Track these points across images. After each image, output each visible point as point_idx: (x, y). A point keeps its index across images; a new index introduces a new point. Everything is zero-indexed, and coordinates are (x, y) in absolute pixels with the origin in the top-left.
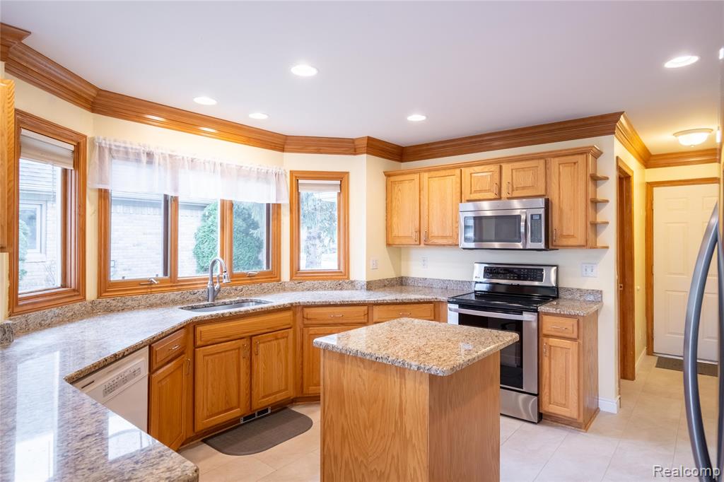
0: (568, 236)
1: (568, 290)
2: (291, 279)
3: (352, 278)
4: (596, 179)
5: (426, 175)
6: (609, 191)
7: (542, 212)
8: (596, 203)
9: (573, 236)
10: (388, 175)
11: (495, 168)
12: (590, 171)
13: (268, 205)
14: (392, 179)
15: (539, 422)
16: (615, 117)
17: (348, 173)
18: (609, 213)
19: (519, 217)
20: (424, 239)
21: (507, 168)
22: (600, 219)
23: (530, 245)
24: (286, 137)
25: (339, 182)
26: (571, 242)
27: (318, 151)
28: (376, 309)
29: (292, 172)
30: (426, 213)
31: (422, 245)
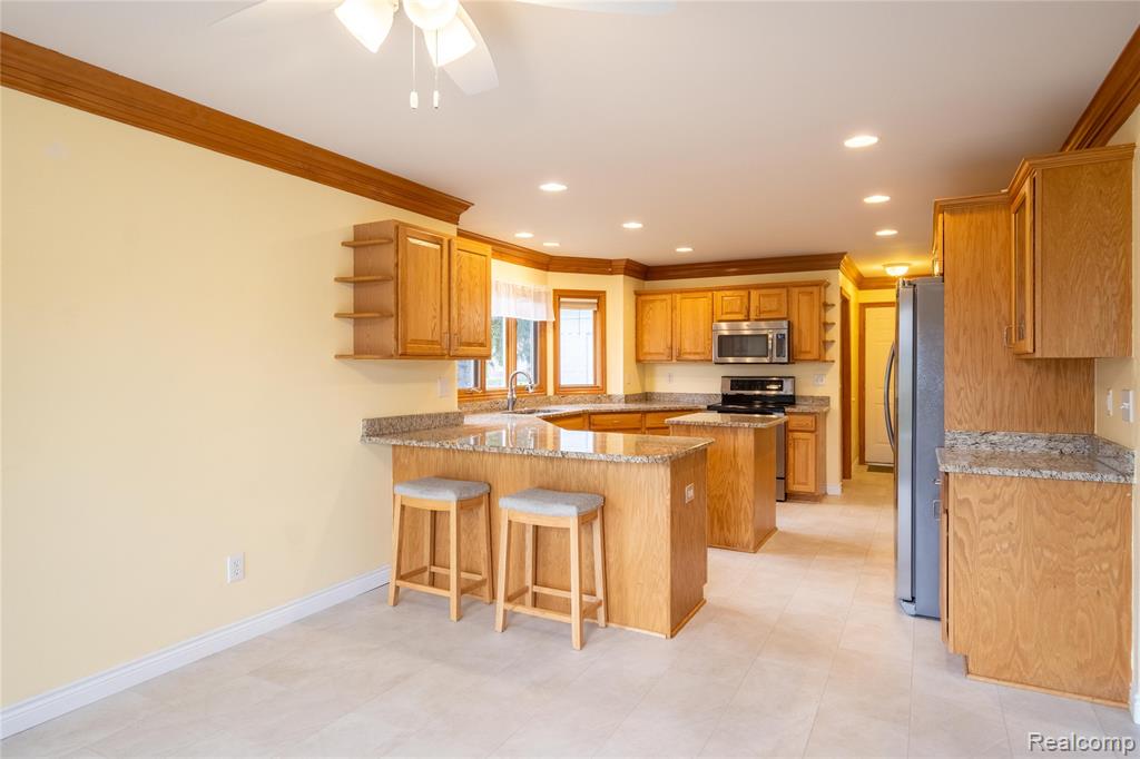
0: (806, 352)
1: (802, 397)
2: (555, 393)
3: (609, 393)
4: (826, 306)
5: (679, 296)
6: (834, 316)
7: (785, 332)
8: (826, 326)
9: (810, 352)
10: (638, 294)
11: (744, 293)
12: (822, 301)
13: (535, 323)
14: (643, 298)
15: (785, 501)
16: (840, 256)
17: (604, 292)
18: (835, 334)
19: (766, 336)
20: (676, 356)
21: (754, 294)
22: (828, 338)
23: (775, 359)
24: (552, 258)
25: (596, 301)
26: (808, 357)
27: (578, 271)
28: (649, 416)
29: (555, 291)
30: (678, 331)
31: (674, 361)
